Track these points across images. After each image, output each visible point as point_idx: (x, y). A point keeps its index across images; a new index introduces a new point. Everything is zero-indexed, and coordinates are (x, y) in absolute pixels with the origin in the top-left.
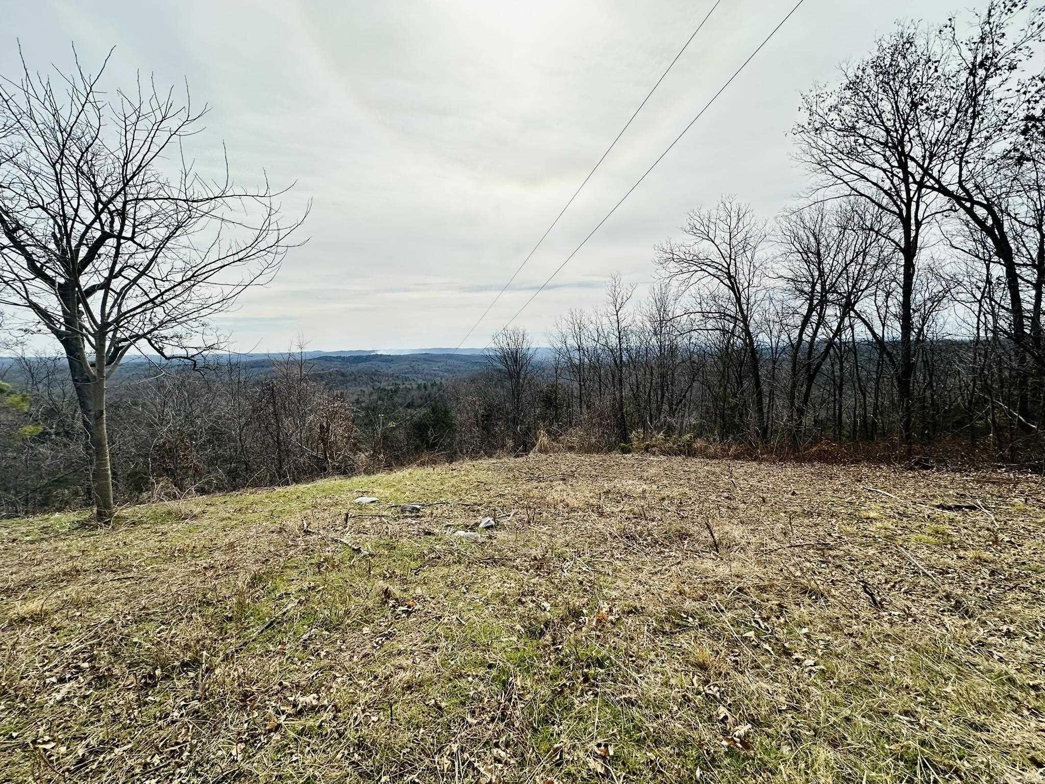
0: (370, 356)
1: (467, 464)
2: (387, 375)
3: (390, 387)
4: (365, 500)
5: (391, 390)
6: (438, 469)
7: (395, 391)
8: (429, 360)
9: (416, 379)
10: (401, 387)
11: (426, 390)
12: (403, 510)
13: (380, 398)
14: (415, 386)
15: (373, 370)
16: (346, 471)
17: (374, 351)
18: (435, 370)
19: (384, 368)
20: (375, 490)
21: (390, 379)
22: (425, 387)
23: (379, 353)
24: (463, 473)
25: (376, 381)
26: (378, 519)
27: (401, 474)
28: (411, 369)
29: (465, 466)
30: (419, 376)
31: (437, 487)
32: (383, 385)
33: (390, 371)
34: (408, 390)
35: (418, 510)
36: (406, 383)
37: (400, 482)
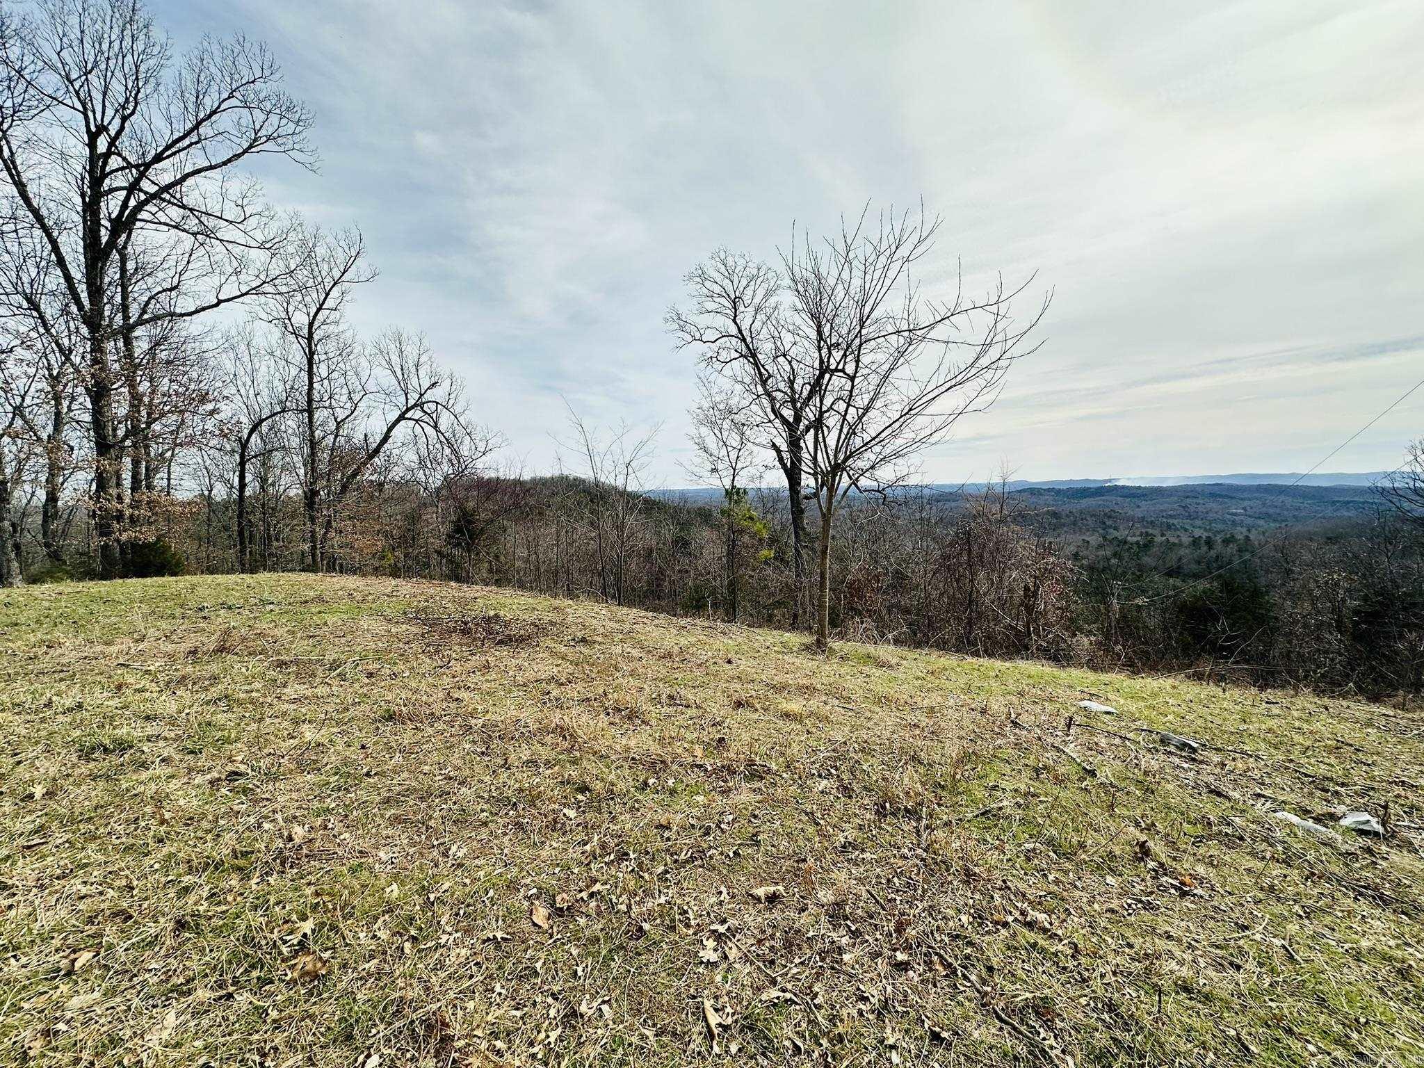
0: (1102, 488)
1: (1307, 701)
2: (1132, 519)
3: (1135, 539)
4: (1094, 706)
5: (1137, 543)
6: (1235, 693)
7: (1145, 546)
8: (1221, 496)
9: (1190, 528)
10: (1159, 539)
11: (1210, 548)
12: (1164, 741)
13: (1115, 555)
14: (1186, 540)
15: (1107, 510)
16: (1058, 656)
17: (1110, 481)
18: (1236, 514)
19: (1128, 509)
20: (1110, 696)
21: (1137, 525)
22: (1209, 543)
23: (1120, 483)
24: (1295, 714)
25: (1110, 527)
26: (1118, 741)
27: (1155, 684)
28: (1181, 510)
29: (1299, 702)
30: (1199, 523)
31: (1233, 724)
32: (1122, 533)
33: (1139, 513)
34: (1171, 547)
35: (1194, 750)
36: (1168, 534)
37: (1154, 695)
